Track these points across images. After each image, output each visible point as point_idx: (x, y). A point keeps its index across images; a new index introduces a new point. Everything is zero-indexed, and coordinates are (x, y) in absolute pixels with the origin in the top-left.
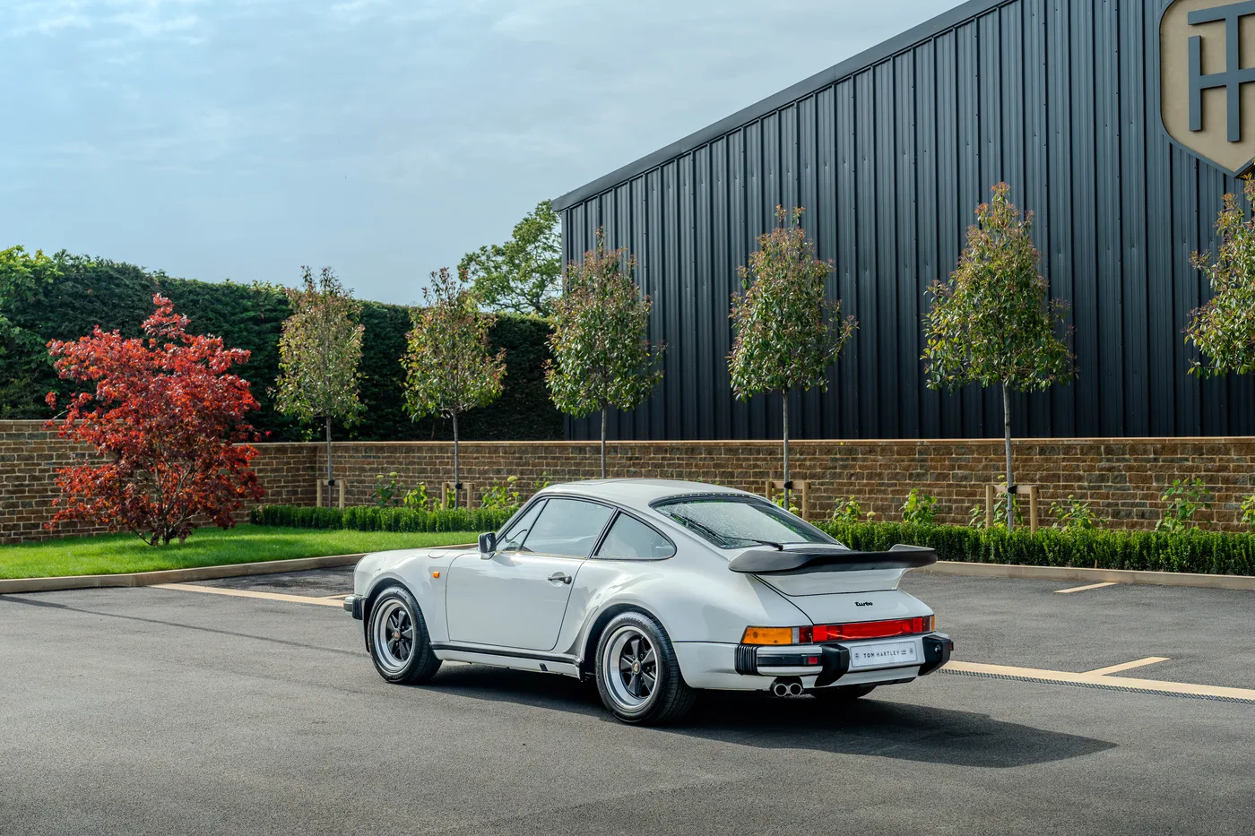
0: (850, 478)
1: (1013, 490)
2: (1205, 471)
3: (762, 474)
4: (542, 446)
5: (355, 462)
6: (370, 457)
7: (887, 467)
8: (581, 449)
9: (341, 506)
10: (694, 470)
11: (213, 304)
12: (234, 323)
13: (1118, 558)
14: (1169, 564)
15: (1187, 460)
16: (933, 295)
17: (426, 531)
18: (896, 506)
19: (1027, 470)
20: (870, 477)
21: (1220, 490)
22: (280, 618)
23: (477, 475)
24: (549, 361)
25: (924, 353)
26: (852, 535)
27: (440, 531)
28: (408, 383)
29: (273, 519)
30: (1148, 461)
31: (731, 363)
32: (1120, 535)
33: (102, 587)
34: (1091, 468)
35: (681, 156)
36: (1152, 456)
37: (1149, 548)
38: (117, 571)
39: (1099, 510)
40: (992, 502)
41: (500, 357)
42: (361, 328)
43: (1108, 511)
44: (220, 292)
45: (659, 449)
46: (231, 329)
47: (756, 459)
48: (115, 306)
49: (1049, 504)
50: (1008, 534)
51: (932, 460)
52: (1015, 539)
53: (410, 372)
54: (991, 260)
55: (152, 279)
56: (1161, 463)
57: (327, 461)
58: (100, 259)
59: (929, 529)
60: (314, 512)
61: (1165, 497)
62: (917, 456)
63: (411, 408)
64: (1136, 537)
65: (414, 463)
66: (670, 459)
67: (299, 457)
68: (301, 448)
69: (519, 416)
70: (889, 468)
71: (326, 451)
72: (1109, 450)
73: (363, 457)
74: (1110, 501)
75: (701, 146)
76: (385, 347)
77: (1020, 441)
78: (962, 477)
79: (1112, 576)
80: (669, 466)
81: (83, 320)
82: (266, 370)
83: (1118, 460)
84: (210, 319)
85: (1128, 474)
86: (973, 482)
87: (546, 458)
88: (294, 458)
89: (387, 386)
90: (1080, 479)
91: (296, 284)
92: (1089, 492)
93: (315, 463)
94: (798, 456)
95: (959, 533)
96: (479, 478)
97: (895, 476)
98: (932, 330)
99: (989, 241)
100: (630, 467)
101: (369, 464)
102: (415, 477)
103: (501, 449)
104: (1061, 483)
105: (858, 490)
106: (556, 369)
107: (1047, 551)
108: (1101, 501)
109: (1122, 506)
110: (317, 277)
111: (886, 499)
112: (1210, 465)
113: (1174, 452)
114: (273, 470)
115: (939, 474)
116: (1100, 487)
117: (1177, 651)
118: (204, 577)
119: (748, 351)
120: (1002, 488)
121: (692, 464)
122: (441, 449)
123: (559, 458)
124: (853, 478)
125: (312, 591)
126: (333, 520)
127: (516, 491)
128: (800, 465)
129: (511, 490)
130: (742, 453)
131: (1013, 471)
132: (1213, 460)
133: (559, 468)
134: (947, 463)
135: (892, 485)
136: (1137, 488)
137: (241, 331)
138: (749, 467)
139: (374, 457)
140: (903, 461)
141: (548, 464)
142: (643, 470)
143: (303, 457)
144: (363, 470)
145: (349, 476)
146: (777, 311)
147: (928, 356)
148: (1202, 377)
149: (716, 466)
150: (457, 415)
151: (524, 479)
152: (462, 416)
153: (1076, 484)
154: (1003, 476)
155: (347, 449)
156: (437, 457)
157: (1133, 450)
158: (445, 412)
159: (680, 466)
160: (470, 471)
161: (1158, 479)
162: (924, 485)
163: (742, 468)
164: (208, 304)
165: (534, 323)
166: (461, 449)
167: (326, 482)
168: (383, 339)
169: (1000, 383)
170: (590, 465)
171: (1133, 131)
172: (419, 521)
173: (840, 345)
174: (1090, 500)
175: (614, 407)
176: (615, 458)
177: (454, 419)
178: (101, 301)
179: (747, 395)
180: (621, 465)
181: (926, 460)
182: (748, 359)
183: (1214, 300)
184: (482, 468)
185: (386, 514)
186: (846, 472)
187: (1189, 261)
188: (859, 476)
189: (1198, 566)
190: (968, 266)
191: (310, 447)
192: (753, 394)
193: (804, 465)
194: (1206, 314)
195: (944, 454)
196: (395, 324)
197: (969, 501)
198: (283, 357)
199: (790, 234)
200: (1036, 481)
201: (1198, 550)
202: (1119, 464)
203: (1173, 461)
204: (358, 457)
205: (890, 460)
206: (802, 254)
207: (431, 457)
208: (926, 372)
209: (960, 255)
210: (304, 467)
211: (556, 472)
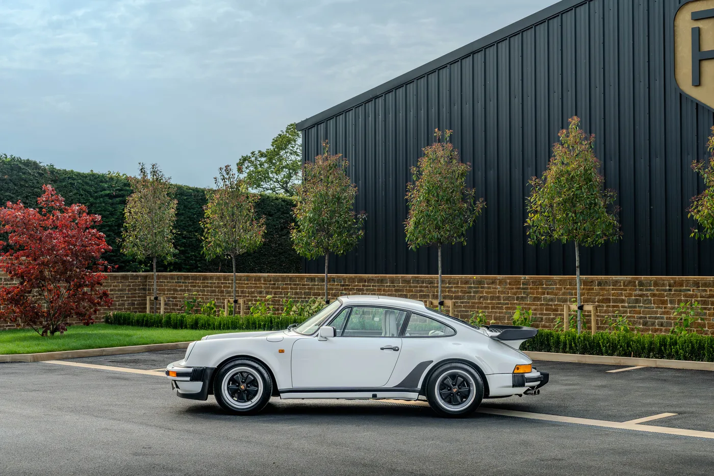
0: (480, 299)
1: (581, 308)
2: (701, 297)
4: (288, 277)
5: (171, 286)
6: (180, 282)
7: (503, 292)
8: (313, 279)
9: (162, 312)
11: (83, 186)
12: (96, 198)
13: (646, 351)
14: (678, 355)
15: (689, 290)
16: (532, 186)
17: (214, 329)
18: (508, 317)
19: (590, 296)
20: (492, 298)
21: (709, 309)
22: (123, 382)
23: (247, 295)
24: (293, 224)
25: (526, 222)
27: (223, 329)
28: (204, 237)
29: (119, 321)
30: (665, 290)
31: (406, 226)
32: (647, 336)
33: (11, 362)
34: (630, 295)
35: (376, 97)
36: (668, 288)
37: (665, 345)
38: (21, 352)
39: (635, 321)
40: (567, 315)
41: (262, 221)
42: (176, 202)
43: (640, 322)
44: (88, 178)
45: (361, 280)
46: (94, 201)
47: (421, 287)
48: (22, 186)
49: (603, 317)
50: (578, 335)
51: (531, 288)
52: (582, 338)
53: (206, 230)
54: (568, 164)
55: (45, 170)
56: (673, 292)
57: (153, 285)
58: (13, 157)
60: (145, 316)
61: (675, 313)
62: (521, 286)
63: (207, 253)
64: (657, 337)
65: (208, 287)
66: (368, 286)
67: (136, 282)
68: (137, 276)
69: (274, 258)
70: (504, 293)
71: (153, 279)
72: (641, 284)
73: (176, 282)
74: (641, 315)
75: (389, 91)
76: (191, 214)
77: (586, 278)
78: (549, 299)
79: (642, 362)
81: (1, 194)
82: (116, 228)
83: (647, 290)
84: (82, 195)
85: (652, 299)
86: (556, 303)
87: (290, 284)
88: (132, 282)
89: (192, 238)
90: (623, 301)
91: (135, 174)
92: (628, 310)
93: (146, 286)
94: (447, 285)
95: (547, 334)
96: (248, 296)
97: (508, 298)
98: (531, 207)
99: (567, 153)
100: (343, 290)
101: (180, 286)
102: (208, 295)
103: (262, 278)
104: (611, 304)
105: (485, 307)
106: (297, 229)
107: (602, 346)
108: (636, 315)
109: (649, 319)
110: (148, 170)
111: (502, 313)
112: (704, 294)
113: (682, 285)
114: (119, 290)
115: (535, 297)
116: (635, 307)
117: (682, 409)
118: (76, 356)
119: (417, 219)
120: (574, 307)
121: (381, 289)
122: (225, 278)
123: (298, 284)
124: (482, 299)
125: (143, 366)
126: (157, 322)
127: (272, 304)
128: (448, 291)
129: (268, 304)
130: (413, 283)
131: (581, 296)
132: (706, 291)
133: (298, 291)
134: (540, 290)
135: (506, 304)
136: (658, 307)
137: (101, 203)
138: (417, 291)
139: (183, 283)
140: (513, 289)
141: (291, 288)
143: (139, 282)
144: (175, 290)
145: (167, 294)
146: (435, 195)
147: (529, 224)
148: (699, 238)
150: (235, 256)
151: (276, 297)
152: (239, 258)
153: (620, 305)
154: (575, 299)
155: (166, 277)
156: (222, 283)
157: (656, 284)
158: (228, 255)
160: (242, 292)
161: (672, 302)
162: (526, 304)
163: (412, 292)
164: (80, 186)
165: (284, 201)
166: (238, 279)
167: (153, 298)
168: (189, 209)
169: (573, 242)
170: (318, 289)
171: (658, 85)
172: (211, 323)
173: (474, 216)
174: (628, 315)
175: (333, 253)
176: (333, 285)
177: (233, 259)
178: (13, 183)
179: (416, 247)
180: (337, 289)
181: (527, 289)
182: (417, 224)
183: (707, 191)
184: (250, 290)
185: (190, 318)
186: (477, 295)
187: (691, 166)
188: (485, 298)
189: (696, 356)
190: (554, 168)
191: (143, 276)
192: (420, 246)
193: (451, 291)
194: (702, 200)
195: (538, 285)
196: (197, 199)
197: (554, 314)
198: (127, 219)
199: (443, 147)
200: (595, 303)
201: (696, 346)
202: (647, 292)
203: (680, 291)
204: (173, 282)
205: (505, 288)
206: (451, 159)
207: (218, 283)
208: (527, 234)
209: (549, 161)
210: (139, 288)
211: (296, 293)
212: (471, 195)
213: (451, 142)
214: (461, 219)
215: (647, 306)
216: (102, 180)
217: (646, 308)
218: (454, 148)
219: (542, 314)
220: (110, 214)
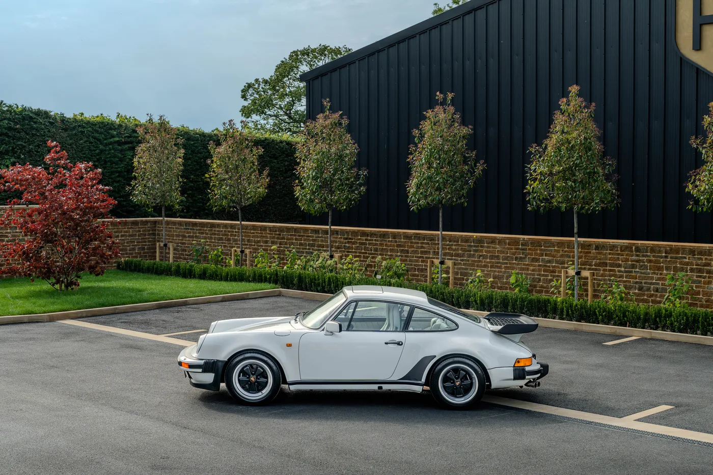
0: (479, 258)
1: (578, 273)
2: (696, 265)
3: (426, 253)
4: (292, 228)
5: (180, 232)
6: (188, 229)
8: (316, 231)
9: (171, 260)
10: (384, 247)
11: (93, 133)
12: (106, 145)
13: (641, 322)
14: (672, 327)
15: (685, 258)
16: (533, 154)
17: (222, 280)
18: (506, 276)
19: (587, 259)
20: (492, 257)
21: (704, 277)
24: (297, 181)
25: (526, 189)
26: (480, 297)
27: (231, 281)
28: (210, 190)
29: (130, 267)
30: (661, 257)
31: (408, 187)
32: (643, 307)
33: (28, 322)
34: (627, 260)
35: (379, 51)
36: (664, 254)
37: (660, 317)
38: (38, 312)
39: (631, 286)
40: (565, 277)
41: (265, 173)
42: (182, 151)
43: (635, 286)
44: (98, 126)
45: (364, 234)
46: (104, 148)
47: (423, 243)
48: (33, 135)
49: (600, 280)
50: (575, 303)
51: (529, 249)
52: (579, 306)
53: (212, 183)
54: (567, 133)
55: (56, 119)
56: (669, 259)
57: (162, 230)
59: (526, 297)
60: (155, 264)
62: (520, 247)
63: (213, 204)
64: (653, 309)
65: (215, 234)
66: (370, 240)
67: (146, 228)
68: (147, 222)
70: (503, 252)
71: (162, 224)
72: (638, 249)
73: (184, 229)
74: (637, 280)
75: (392, 46)
76: (197, 158)
77: (583, 241)
78: (547, 261)
79: (636, 333)
80: (370, 244)
81: (14, 143)
82: (125, 173)
83: (643, 256)
84: (92, 143)
85: (649, 264)
86: (554, 264)
87: (295, 235)
89: (199, 182)
90: (620, 266)
91: (143, 119)
92: (625, 274)
93: (155, 231)
94: (448, 242)
95: (545, 300)
96: (254, 245)
97: (506, 258)
98: (531, 175)
99: (568, 120)
100: (346, 243)
101: (188, 233)
102: (215, 242)
103: (267, 228)
104: (608, 268)
105: (484, 265)
106: (301, 186)
107: (598, 315)
108: (632, 280)
109: (645, 284)
110: (156, 121)
111: (501, 272)
112: (699, 262)
113: (678, 253)
114: (130, 236)
115: (534, 258)
116: (631, 272)
119: (419, 181)
120: (572, 272)
122: (232, 226)
123: (303, 236)
124: (481, 258)
126: (166, 270)
127: (277, 254)
128: (449, 248)
129: (274, 254)
130: (414, 239)
131: (579, 259)
132: (701, 259)
133: (303, 242)
134: (538, 252)
135: (505, 263)
136: (654, 273)
137: (110, 150)
138: (418, 247)
139: (191, 229)
140: (512, 249)
141: (296, 239)
142: (354, 246)
143: (148, 227)
144: (185, 237)
145: (176, 240)
146: (437, 157)
147: (529, 190)
148: (696, 211)
149: (398, 246)
150: (240, 208)
151: (282, 247)
152: (244, 209)
153: (617, 269)
154: (571, 263)
155: (174, 223)
156: (229, 232)
157: (653, 249)
158: (234, 207)
159: (376, 244)
160: (248, 241)
161: (667, 269)
162: (524, 265)
163: (414, 248)
164: (90, 134)
166: (244, 227)
167: (162, 244)
168: (196, 153)
169: (572, 209)
170: (322, 241)
172: (218, 273)
173: (475, 178)
174: (625, 279)
175: (336, 208)
176: (336, 238)
177: (239, 211)
178: (25, 132)
179: (417, 208)
180: (340, 242)
181: (525, 249)
182: (418, 187)
183: (705, 166)
184: (256, 239)
185: (198, 268)
186: (477, 254)
187: (690, 142)
188: (485, 257)
189: (690, 329)
190: (554, 137)
191: (152, 222)
192: (421, 208)
193: (452, 248)
194: (699, 174)
195: (537, 246)
196: (203, 144)
197: (551, 276)
198: (135, 168)
199: (445, 109)
200: (592, 266)
201: (691, 319)
202: (643, 258)
203: (676, 258)
204: (181, 229)
205: (504, 248)
206: (453, 122)
207: (225, 231)
208: (528, 199)
209: (550, 128)
210: (148, 234)
211: (301, 244)
212: (472, 157)
213: (453, 105)
214: (462, 181)
215: (643, 271)
216: (111, 127)
217: (641, 273)
218: (456, 111)
219: (539, 275)
220: (119, 160)
